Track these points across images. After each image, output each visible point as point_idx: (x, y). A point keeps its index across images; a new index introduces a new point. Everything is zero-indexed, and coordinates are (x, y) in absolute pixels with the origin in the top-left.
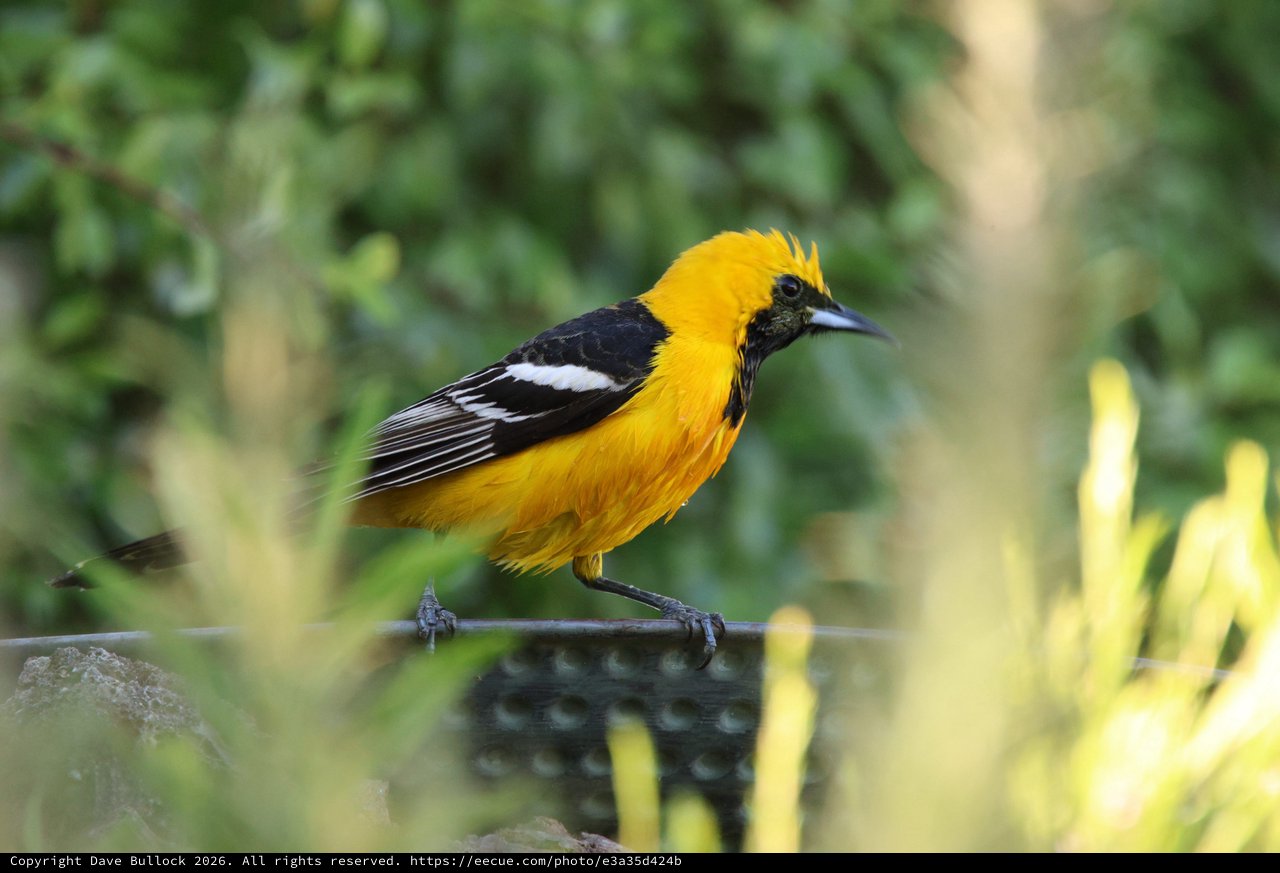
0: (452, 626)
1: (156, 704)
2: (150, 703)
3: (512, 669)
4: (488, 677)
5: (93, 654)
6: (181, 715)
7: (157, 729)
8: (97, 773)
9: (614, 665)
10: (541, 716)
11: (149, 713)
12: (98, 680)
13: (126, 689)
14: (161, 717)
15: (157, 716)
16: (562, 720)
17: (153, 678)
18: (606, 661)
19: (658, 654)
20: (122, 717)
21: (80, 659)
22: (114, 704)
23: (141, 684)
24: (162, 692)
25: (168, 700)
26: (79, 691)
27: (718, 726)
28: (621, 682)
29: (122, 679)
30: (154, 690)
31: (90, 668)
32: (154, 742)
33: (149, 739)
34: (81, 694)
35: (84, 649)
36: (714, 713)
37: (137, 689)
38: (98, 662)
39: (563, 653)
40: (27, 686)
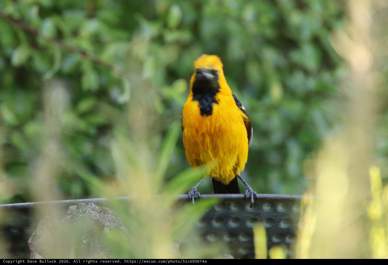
0: (199, 196)
1: (109, 220)
2: (107, 220)
3: (217, 209)
4: (210, 211)
5: (90, 205)
6: (117, 223)
7: (109, 227)
8: (91, 241)
9: (249, 208)
10: (226, 223)
11: (107, 223)
12: (91, 213)
13: (99, 215)
14: (110, 224)
15: (109, 224)
16: (233, 225)
17: (108, 212)
18: (246, 206)
19: (262, 204)
20: (98, 224)
21: (86, 206)
22: (96, 220)
23: (104, 214)
24: (111, 216)
25: (113, 219)
26: (85, 216)
27: (280, 226)
28: (250, 213)
29: (98, 212)
30: (108, 216)
31: (89, 209)
32: (108, 231)
33: (107, 230)
34: (86, 217)
35: (87, 203)
36: (279, 222)
37: (103, 216)
38: (91, 207)
39: (233, 204)
40: (70, 214)
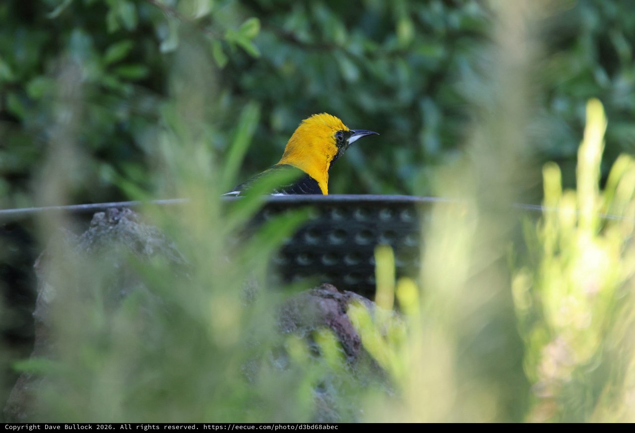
2: (149, 233)
5: (124, 211)
6: (164, 239)
7: (153, 245)
9: (359, 216)
10: (326, 238)
11: (149, 238)
12: (126, 223)
13: (138, 227)
15: (153, 240)
16: (335, 240)
17: (151, 222)
18: (355, 213)
19: (378, 211)
21: (118, 214)
26: (117, 228)
27: (405, 243)
28: (362, 223)
31: (123, 218)
33: (148, 250)
34: (118, 230)
35: (120, 209)
36: (403, 237)
38: (127, 215)
39: (336, 210)
40: (94, 226)
